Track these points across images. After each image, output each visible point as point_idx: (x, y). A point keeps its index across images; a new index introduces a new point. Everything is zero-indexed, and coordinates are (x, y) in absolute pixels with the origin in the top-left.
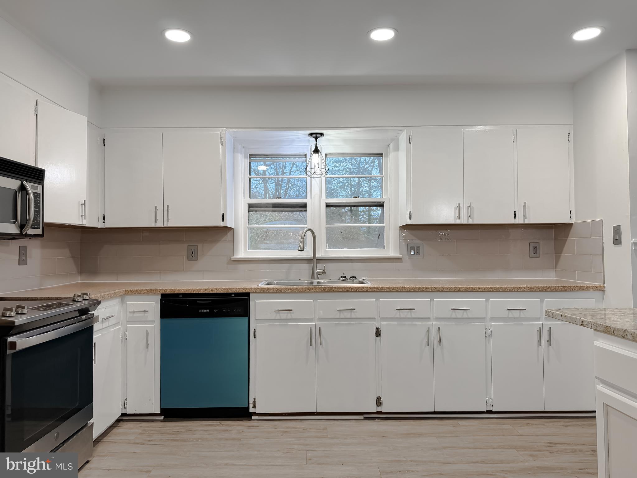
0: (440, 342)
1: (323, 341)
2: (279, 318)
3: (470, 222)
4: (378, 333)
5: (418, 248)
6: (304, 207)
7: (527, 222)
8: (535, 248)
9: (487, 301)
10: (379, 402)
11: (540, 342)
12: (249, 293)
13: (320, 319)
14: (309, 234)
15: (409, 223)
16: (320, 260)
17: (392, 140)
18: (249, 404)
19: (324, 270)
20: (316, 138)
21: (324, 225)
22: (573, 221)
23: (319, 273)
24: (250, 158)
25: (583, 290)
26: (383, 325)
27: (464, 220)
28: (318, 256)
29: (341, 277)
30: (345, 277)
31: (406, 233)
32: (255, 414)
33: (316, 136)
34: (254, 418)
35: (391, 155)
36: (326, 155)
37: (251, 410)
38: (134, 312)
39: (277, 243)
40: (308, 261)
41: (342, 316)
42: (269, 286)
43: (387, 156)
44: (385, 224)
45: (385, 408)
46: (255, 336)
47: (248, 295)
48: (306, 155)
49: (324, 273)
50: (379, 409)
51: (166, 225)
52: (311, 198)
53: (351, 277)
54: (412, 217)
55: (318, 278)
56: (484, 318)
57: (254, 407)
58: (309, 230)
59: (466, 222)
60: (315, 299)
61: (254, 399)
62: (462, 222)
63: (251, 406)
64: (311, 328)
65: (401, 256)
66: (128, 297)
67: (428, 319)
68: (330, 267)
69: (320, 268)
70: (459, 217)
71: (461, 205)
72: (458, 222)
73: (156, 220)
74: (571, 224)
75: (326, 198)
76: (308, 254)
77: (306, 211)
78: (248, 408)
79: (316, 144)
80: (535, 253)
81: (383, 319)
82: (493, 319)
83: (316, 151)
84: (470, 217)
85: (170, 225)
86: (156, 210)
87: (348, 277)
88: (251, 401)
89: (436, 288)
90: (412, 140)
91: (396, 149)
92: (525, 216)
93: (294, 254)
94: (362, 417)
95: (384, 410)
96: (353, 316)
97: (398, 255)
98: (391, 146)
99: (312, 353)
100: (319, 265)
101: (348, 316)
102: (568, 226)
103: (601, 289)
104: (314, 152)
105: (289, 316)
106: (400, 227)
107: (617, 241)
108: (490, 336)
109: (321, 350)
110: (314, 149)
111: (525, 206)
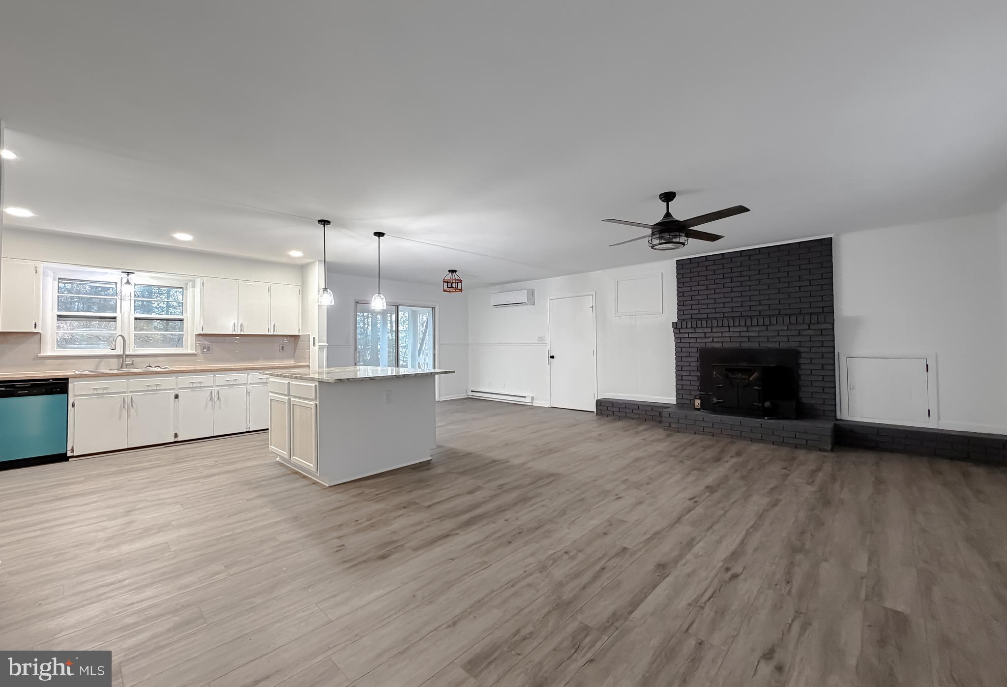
0: (218, 398)
1: (134, 405)
2: (96, 393)
3: (242, 333)
4: (177, 397)
5: (209, 348)
6: (115, 318)
7: (275, 334)
8: (283, 347)
9: (248, 375)
10: (176, 435)
12: (69, 378)
13: (131, 392)
14: (120, 339)
15: (202, 332)
16: (127, 356)
17: (190, 281)
18: (67, 451)
19: (133, 363)
20: (128, 275)
21: (133, 332)
22: (299, 334)
23: (127, 365)
24: (59, 280)
26: (181, 393)
28: (127, 353)
29: (147, 366)
30: (151, 366)
31: (200, 338)
32: (73, 456)
33: (128, 273)
34: (70, 460)
35: (190, 290)
36: (135, 284)
37: (69, 454)
39: (86, 344)
40: (118, 356)
41: (150, 389)
42: (82, 373)
43: (187, 289)
44: (184, 332)
46: (73, 406)
47: (67, 379)
48: (115, 283)
49: (132, 364)
50: (176, 440)
52: (121, 312)
53: (156, 366)
54: (204, 330)
55: (127, 368)
56: (246, 383)
57: (72, 451)
58: (120, 335)
59: (239, 333)
60: (128, 380)
61: (72, 447)
62: (237, 333)
63: (69, 452)
64: (124, 398)
65: (196, 352)
67: (212, 386)
68: (137, 360)
69: (128, 361)
70: (234, 331)
71: (236, 324)
72: (234, 333)
74: (299, 336)
75: (135, 314)
76: (119, 351)
77: (116, 321)
78: (66, 453)
79: (128, 278)
80: (283, 350)
81: (180, 388)
82: (251, 384)
83: (128, 282)
84: (241, 330)
87: (153, 366)
88: (69, 448)
89: (217, 369)
90: (204, 285)
91: (194, 286)
92: (274, 331)
93: (107, 351)
94: (164, 446)
95: (179, 440)
96: (158, 388)
97: (194, 352)
98: (190, 284)
99: (125, 413)
100: (128, 359)
101: (155, 388)
102: (298, 336)
103: (308, 366)
104: (125, 283)
105: (105, 391)
106: (196, 335)
107: (314, 344)
108: (249, 393)
109: (132, 411)
110: (126, 281)
111: (274, 326)
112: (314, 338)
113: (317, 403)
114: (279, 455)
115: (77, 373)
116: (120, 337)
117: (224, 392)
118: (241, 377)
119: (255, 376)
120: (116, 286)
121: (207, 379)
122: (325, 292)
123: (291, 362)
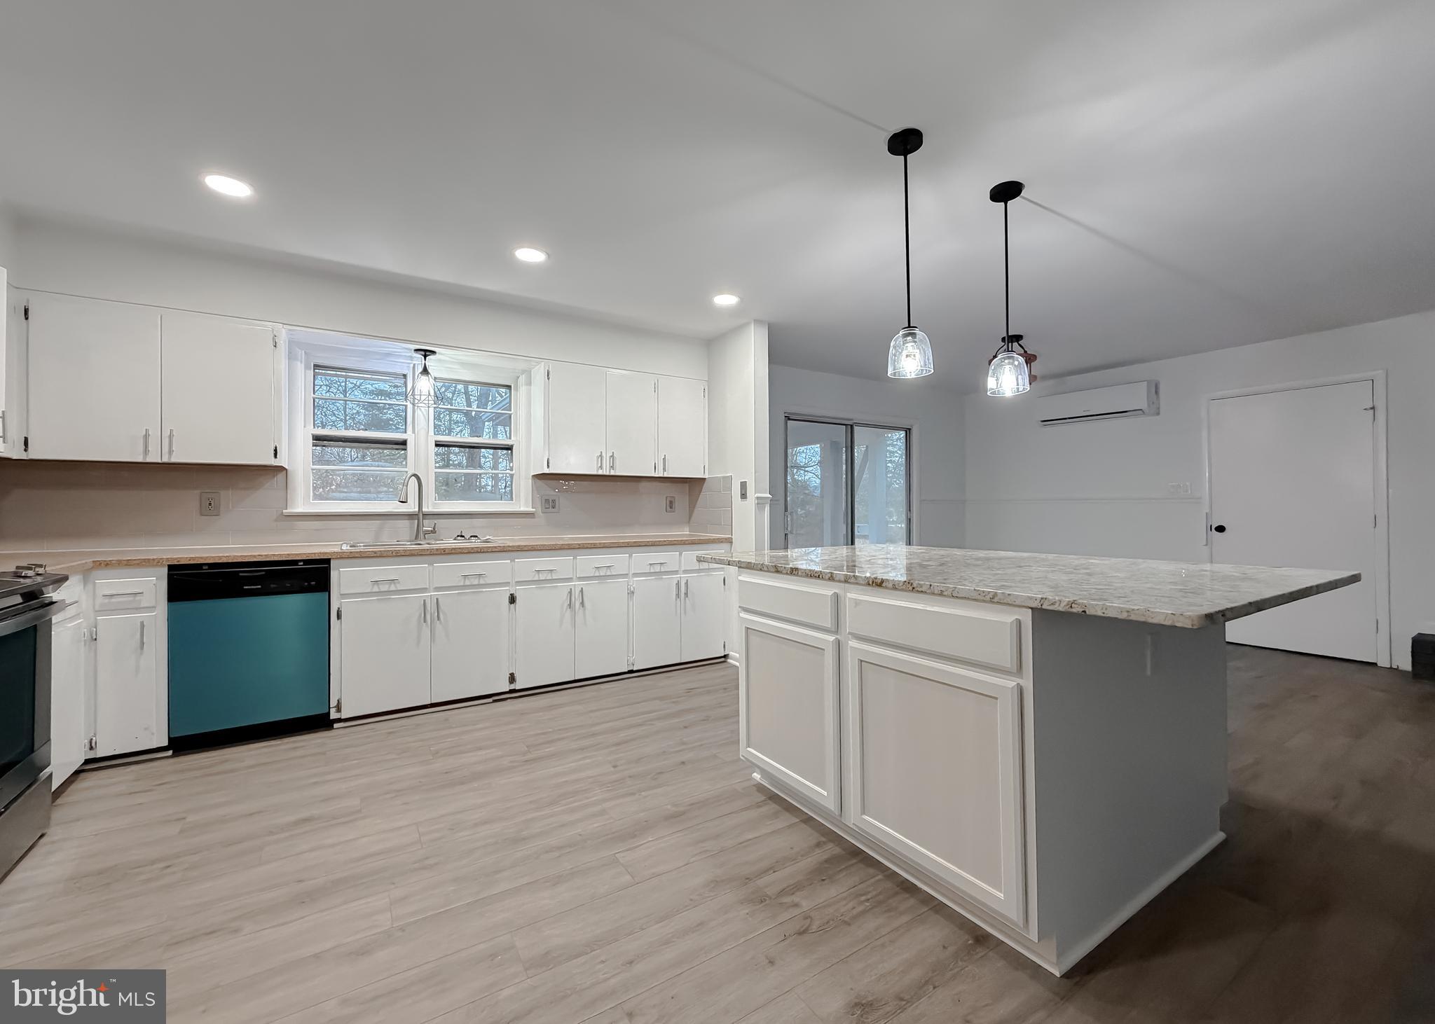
0: (582, 603)
1: (441, 616)
2: (377, 590)
3: (613, 473)
4: (512, 600)
5: (554, 501)
6: (404, 443)
7: (666, 475)
8: (671, 502)
9: (630, 556)
10: (512, 679)
11: (678, 595)
12: (330, 559)
13: (438, 589)
14: (413, 482)
15: (547, 471)
16: (426, 515)
18: (329, 708)
19: (434, 529)
20: (425, 356)
21: (433, 470)
22: (706, 476)
23: (426, 533)
24: (314, 369)
25: (715, 542)
26: (520, 592)
27: (606, 471)
28: (425, 509)
29: (458, 536)
30: (463, 537)
31: (540, 482)
32: (339, 720)
33: (425, 353)
34: (336, 726)
35: (523, 389)
36: (435, 379)
37: (334, 715)
38: (112, 596)
39: (360, 492)
40: (410, 516)
41: (468, 583)
42: (353, 549)
43: (516, 390)
44: (514, 472)
45: (518, 685)
46: (339, 617)
47: (328, 561)
48: (405, 376)
49: (434, 531)
50: (512, 687)
51: (165, 460)
52: (414, 432)
53: (471, 537)
54: (550, 465)
55: (425, 538)
56: (627, 574)
57: (339, 709)
58: (414, 475)
59: (608, 474)
60: (431, 564)
61: (338, 701)
62: (605, 473)
63: (333, 711)
64: (424, 600)
65: (534, 510)
66: (96, 573)
67: (570, 580)
68: (441, 523)
69: (427, 525)
70: (600, 468)
71: (604, 454)
72: (600, 472)
73: (146, 451)
74: (704, 479)
75: (435, 434)
76: (412, 507)
77: (406, 450)
78: (329, 713)
79: (425, 364)
80: (671, 508)
81: (519, 583)
82: (635, 575)
83: (425, 372)
84: (612, 467)
85: (174, 460)
86: (146, 437)
87: (467, 537)
88: (333, 703)
89: (579, 545)
90: (551, 376)
91: (530, 383)
92: (664, 470)
93: (392, 506)
94: (490, 700)
95: (518, 688)
96: (482, 582)
97: (530, 509)
98: (522, 379)
99: (426, 631)
100: (426, 522)
101: (476, 582)
102: (702, 481)
103: (730, 541)
104: (421, 373)
105: (393, 588)
106: (533, 476)
107: (744, 496)
108: (633, 593)
109: (439, 627)
110: (421, 369)
111: (664, 459)
112: (743, 485)
113: (1028, 683)
114: (759, 767)
115: (344, 547)
116: (413, 477)
117: (592, 589)
118: (618, 561)
119: (643, 559)
120: (405, 384)
121: (560, 563)
122: (909, 338)
123: (684, 532)
